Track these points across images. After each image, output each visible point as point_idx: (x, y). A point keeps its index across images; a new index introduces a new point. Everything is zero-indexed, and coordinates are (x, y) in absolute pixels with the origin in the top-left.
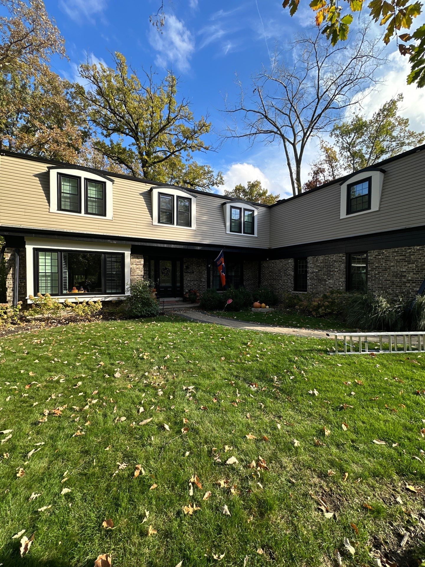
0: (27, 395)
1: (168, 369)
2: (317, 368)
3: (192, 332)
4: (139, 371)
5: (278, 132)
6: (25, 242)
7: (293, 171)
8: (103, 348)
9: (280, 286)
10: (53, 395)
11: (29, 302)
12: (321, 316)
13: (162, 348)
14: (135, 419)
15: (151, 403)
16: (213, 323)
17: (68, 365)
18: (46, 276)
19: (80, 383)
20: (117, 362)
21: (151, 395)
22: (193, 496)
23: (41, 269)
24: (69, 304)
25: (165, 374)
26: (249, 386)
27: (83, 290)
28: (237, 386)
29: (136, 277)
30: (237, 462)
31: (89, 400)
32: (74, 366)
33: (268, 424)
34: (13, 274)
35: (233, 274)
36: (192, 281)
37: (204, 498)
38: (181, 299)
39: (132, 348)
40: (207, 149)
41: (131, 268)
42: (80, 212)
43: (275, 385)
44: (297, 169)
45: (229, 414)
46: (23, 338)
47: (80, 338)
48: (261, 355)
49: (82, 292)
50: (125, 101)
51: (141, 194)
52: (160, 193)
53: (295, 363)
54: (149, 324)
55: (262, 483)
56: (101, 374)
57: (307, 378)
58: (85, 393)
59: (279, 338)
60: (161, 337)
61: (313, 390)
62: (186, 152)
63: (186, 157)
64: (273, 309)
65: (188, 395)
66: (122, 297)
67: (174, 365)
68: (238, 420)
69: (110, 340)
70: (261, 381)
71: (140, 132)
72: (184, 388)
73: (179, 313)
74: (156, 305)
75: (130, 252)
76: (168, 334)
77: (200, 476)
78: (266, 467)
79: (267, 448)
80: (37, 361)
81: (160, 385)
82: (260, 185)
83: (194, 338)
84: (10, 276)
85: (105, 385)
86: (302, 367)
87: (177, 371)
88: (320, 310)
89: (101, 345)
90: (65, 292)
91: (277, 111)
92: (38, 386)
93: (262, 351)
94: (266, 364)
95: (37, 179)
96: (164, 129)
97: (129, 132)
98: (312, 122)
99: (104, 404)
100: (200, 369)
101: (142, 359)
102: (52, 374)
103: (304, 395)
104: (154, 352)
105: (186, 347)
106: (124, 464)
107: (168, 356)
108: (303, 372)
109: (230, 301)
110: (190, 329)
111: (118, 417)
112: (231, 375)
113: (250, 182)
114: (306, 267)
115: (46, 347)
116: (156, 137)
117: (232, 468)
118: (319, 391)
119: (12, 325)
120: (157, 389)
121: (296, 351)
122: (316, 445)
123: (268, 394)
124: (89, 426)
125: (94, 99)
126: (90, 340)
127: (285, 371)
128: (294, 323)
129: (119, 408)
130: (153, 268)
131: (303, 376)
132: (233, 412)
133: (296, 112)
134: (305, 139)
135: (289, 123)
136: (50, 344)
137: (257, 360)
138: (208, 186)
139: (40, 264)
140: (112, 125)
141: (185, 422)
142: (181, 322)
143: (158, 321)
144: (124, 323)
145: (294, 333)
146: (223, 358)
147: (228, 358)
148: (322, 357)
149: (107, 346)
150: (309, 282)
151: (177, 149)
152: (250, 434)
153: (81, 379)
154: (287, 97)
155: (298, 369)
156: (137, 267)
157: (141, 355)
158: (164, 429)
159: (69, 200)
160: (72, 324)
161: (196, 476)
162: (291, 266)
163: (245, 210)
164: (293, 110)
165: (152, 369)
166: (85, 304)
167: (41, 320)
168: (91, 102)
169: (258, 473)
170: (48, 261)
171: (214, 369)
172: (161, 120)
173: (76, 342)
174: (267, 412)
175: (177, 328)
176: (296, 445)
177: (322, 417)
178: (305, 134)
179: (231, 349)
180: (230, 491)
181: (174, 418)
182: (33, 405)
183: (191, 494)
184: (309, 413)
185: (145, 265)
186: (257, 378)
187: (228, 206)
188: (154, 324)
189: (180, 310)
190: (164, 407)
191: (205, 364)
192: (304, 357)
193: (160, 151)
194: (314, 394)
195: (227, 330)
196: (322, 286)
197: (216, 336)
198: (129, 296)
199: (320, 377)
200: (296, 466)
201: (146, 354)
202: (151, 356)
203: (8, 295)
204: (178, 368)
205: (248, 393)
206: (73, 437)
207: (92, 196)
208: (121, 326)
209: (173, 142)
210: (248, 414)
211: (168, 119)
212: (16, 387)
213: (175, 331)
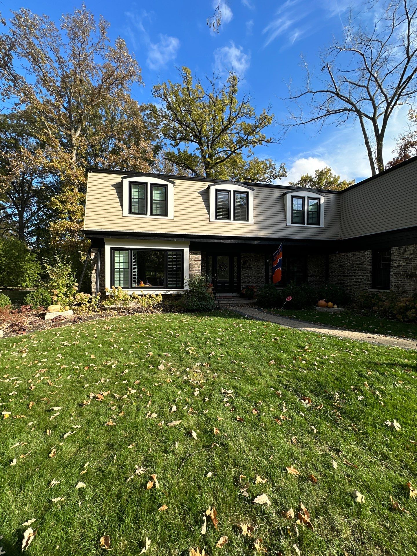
0: (84, 376)
1: (211, 367)
2: (400, 389)
3: (243, 329)
4: (181, 365)
5: (354, 109)
6: (104, 243)
7: (372, 149)
8: (156, 338)
9: (353, 283)
10: (102, 379)
11: (107, 294)
12: (410, 321)
13: (210, 344)
14: (165, 418)
15: (185, 403)
16: (268, 322)
17: (123, 351)
18: (120, 272)
19: (127, 371)
20: (164, 354)
21: (187, 394)
22: (205, 536)
23: (116, 266)
24: (136, 296)
25: (207, 372)
26: (300, 400)
27: (148, 284)
28: (284, 397)
29: (194, 272)
30: (269, 503)
31: (130, 389)
32: (128, 354)
33: (319, 458)
34: (96, 270)
35: (295, 269)
36: (250, 276)
37: (218, 545)
38: (238, 295)
39: (181, 341)
40: (269, 142)
41: (190, 264)
42: (146, 214)
43: (336, 404)
44: (378, 147)
45: (269, 433)
46: (97, 324)
47: (140, 328)
48: (320, 363)
49: (148, 286)
50: (190, 111)
51: (199, 193)
52: (217, 190)
53: (367, 378)
54: (203, 318)
55: (300, 547)
56: (147, 364)
57: (384, 402)
58: (129, 381)
59: (347, 344)
60: (211, 332)
61: (392, 422)
62: (248, 149)
63: (247, 154)
64: (343, 309)
65: (225, 400)
66: (181, 291)
67: (217, 363)
68: (279, 444)
69: (164, 332)
70: (317, 396)
71: (203, 137)
72: (223, 391)
73: (234, 309)
74: (211, 300)
75: (189, 249)
76: (219, 330)
77: (218, 510)
78: (309, 523)
79: (313, 493)
80: (100, 345)
81: (199, 384)
82: (331, 172)
83: (244, 336)
84: (94, 272)
85: (147, 376)
86: (377, 385)
87: (220, 370)
88: (409, 313)
89: (155, 336)
90: (134, 285)
91: (351, 84)
92: (94, 368)
93: (322, 358)
94: (326, 375)
95: (114, 188)
96: (226, 130)
97: (194, 139)
98: (399, 87)
99: (141, 396)
100: (245, 371)
101: (188, 353)
102: (108, 359)
103: (377, 426)
104: (200, 347)
105: (234, 345)
106: (142, 469)
107: (213, 353)
108: (377, 392)
109: (290, 298)
110: (242, 326)
111: (149, 413)
112: (280, 383)
113: (318, 170)
114: (389, 260)
115: (111, 333)
116: (218, 139)
117: (261, 510)
118: (402, 424)
119: (93, 313)
120: (194, 388)
121: (370, 362)
122: (392, 509)
123: (325, 416)
124: (122, 417)
125: (164, 114)
126: (147, 330)
127: (352, 387)
128: (369, 327)
129: (153, 402)
130: (210, 263)
131: (377, 398)
132: (275, 431)
133: (377, 81)
134: (390, 110)
135: (368, 95)
136: (115, 331)
137: (315, 369)
138: (269, 179)
139: (115, 261)
140: (179, 135)
141: (216, 432)
142: (234, 318)
143: (211, 315)
144: (180, 316)
145: (369, 340)
146: (272, 362)
147: (278, 362)
148: (409, 375)
149: (160, 337)
150: (393, 278)
151: (238, 147)
152: (292, 467)
153: (129, 367)
154: (365, 66)
155: (371, 387)
156: (195, 263)
157: (187, 349)
158: (191, 436)
159: (138, 205)
160: (137, 314)
161: (214, 508)
162: (368, 260)
163: (309, 198)
164: (373, 79)
165: (195, 365)
166: (148, 296)
167: (114, 309)
168: (162, 118)
169: (297, 530)
170: (122, 258)
171: (260, 373)
172: (223, 121)
173: (135, 331)
174: (320, 440)
175: (229, 324)
176: (359, 500)
177: (406, 465)
178: (389, 104)
179: (284, 352)
180: (254, 545)
181: (205, 424)
182: (84, 386)
183: (204, 532)
184: (383, 454)
185: (202, 261)
186: (312, 391)
187: (289, 196)
188: (207, 318)
189: (236, 305)
190: (196, 410)
191: (250, 365)
192: (382, 372)
193: (221, 152)
194: (393, 427)
195: (282, 330)
196: (412, 283)
197: (269, 335)
198: (187, 290)
199: (405, 403)
200: (357, 535)
201: (193, 348)
202: (196, 350)
203: (92, 287)
204: (221, 367)
205: (297, 408)
206: (104, 426)
207: (156, 199)
208: (177, 319)
209: (235, 141)
210: (294, 437)
211: (229, 119)
212: (78, 367)
213: (226, 327)
